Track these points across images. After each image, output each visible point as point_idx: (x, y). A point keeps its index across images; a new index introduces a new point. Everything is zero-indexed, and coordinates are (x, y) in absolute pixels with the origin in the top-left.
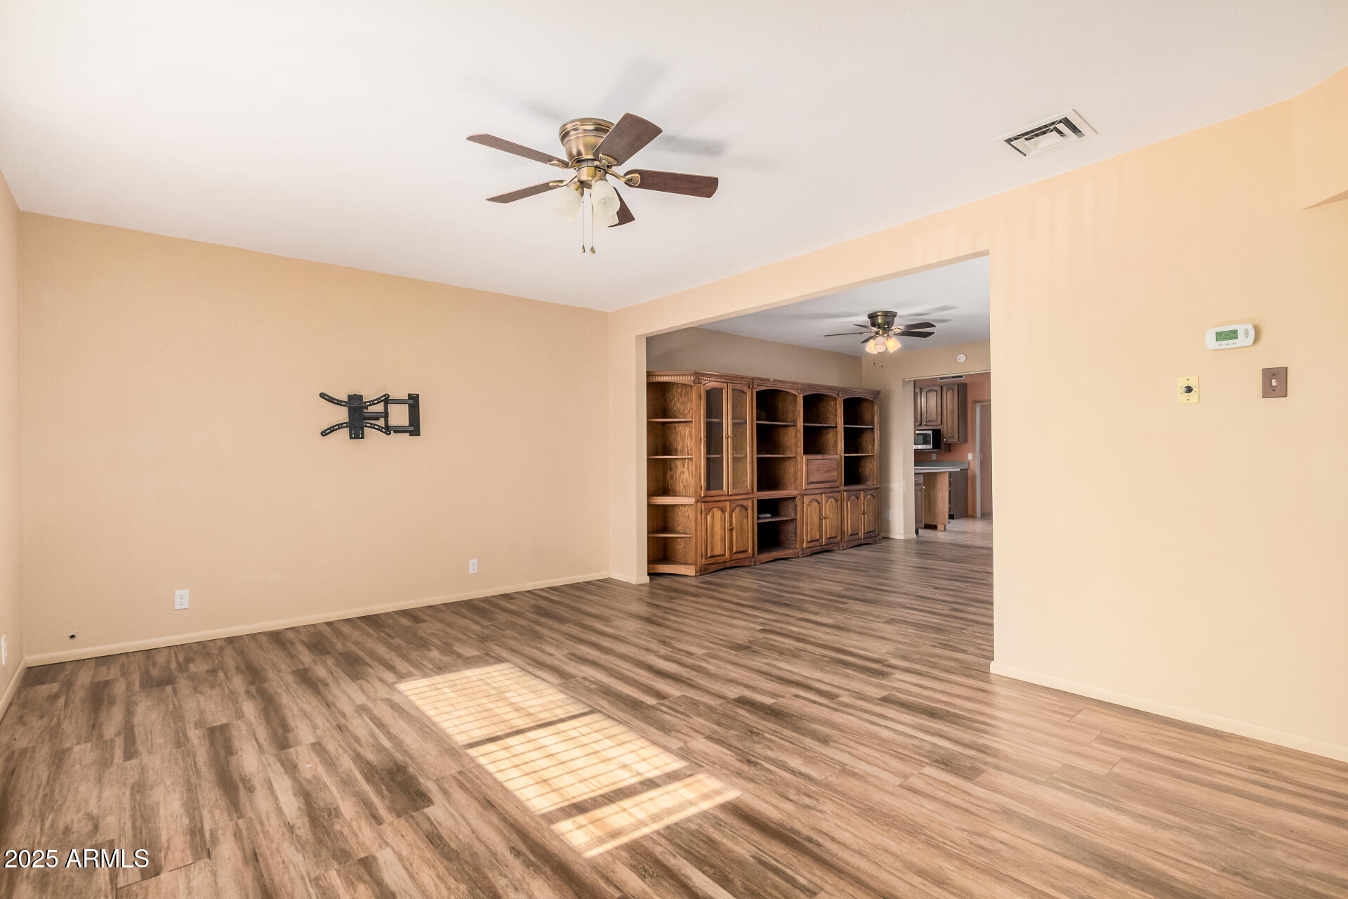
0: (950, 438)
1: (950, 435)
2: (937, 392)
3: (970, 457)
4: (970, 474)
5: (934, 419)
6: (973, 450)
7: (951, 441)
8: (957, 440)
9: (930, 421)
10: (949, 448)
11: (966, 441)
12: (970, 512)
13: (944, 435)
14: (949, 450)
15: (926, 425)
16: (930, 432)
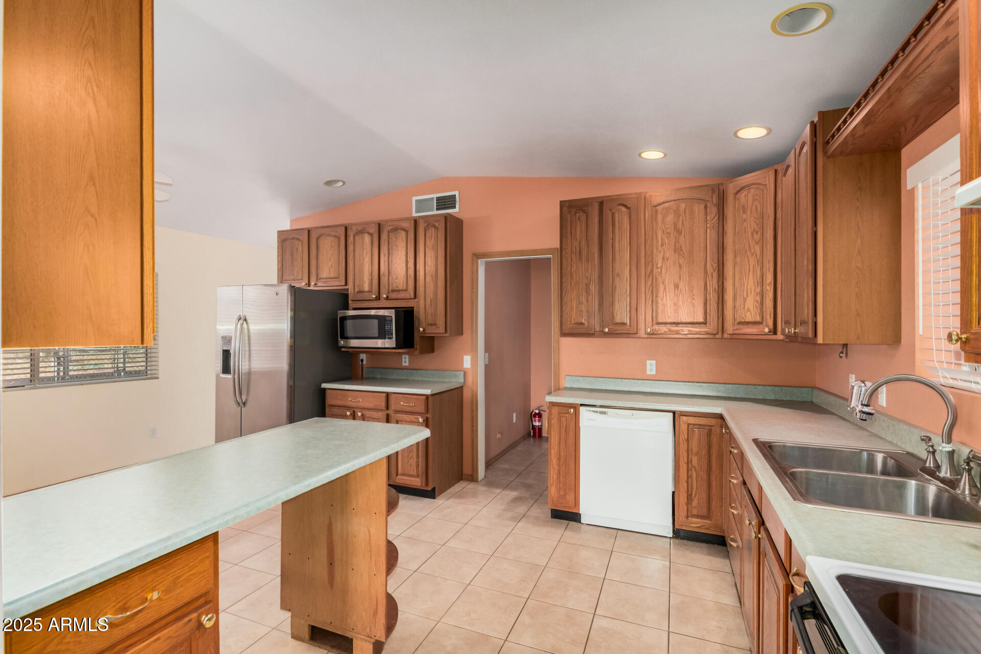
0: (431, 325)
1: (430, 320)
2: (406, 231)
3: (467, 361)
4: (467, 394)
5: (401, 287)
6: (474, 351)
7: (431, 331)
8: (442, 330)
9: (393, 291)
10: (430, 345)
11: (460, 332)
12: (467, 470)
13: (419, 319)
14: (431, 349)
15: (387, 298)
16: (391, 313)
